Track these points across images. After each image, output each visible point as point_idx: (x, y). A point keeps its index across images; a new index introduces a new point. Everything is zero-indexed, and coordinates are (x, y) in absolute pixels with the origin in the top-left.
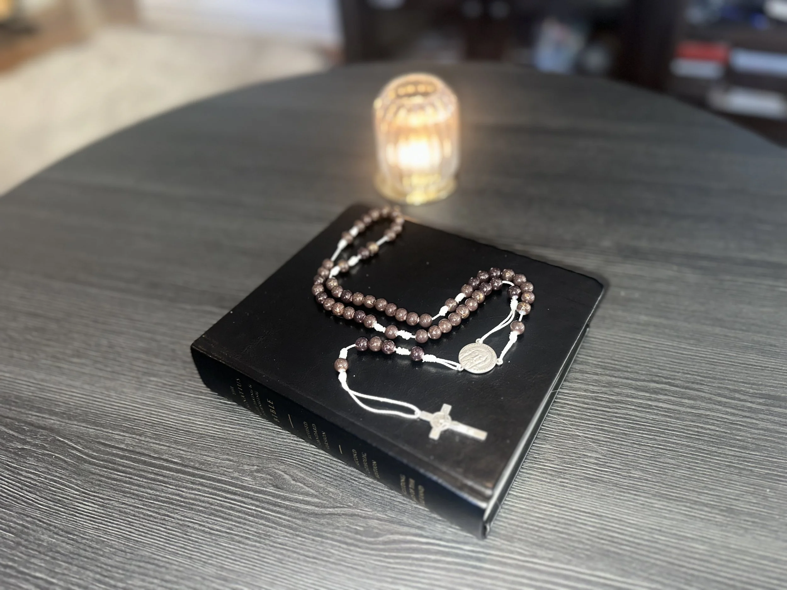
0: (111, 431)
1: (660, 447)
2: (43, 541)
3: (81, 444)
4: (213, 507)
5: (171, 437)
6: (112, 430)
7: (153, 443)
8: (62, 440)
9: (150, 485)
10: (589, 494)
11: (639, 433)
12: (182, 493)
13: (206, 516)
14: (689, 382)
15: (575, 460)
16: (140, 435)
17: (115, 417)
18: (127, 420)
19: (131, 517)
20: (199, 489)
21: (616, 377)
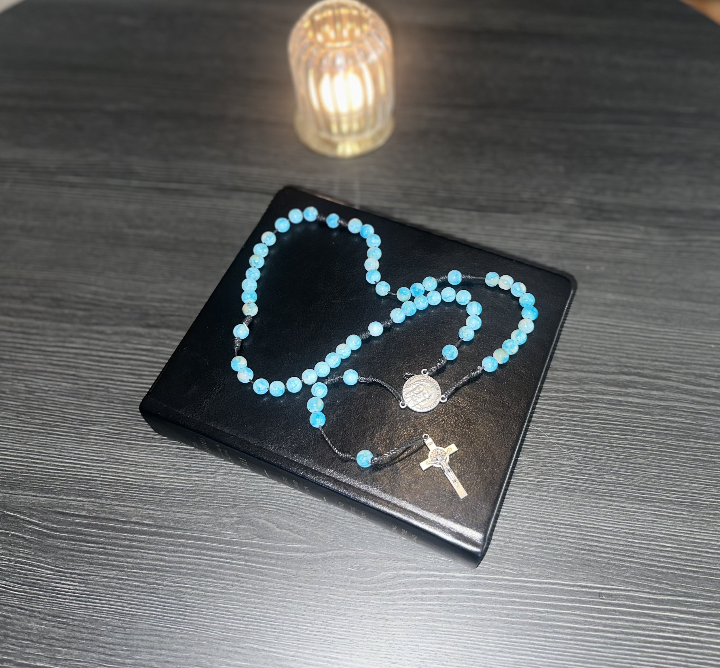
0: (65, 497)
1: (631, 446)
2: (31, 629)
3: (37, 517)
4: (201, 568)
5: (135, 496)
6: (67, 496)
7: (117, 505)
8: (13, 514)
9: (128, 553)
10: (568, 505)
11: (611, 434)
12: (164, 557)
13: (197, 579)
14: (657, 370)
15: (552, 470)
16: (99, 498)
17: (64, 480)
18: (80, 482)
19: (118, 590)
20: (181, 551)
21: (585, 372)
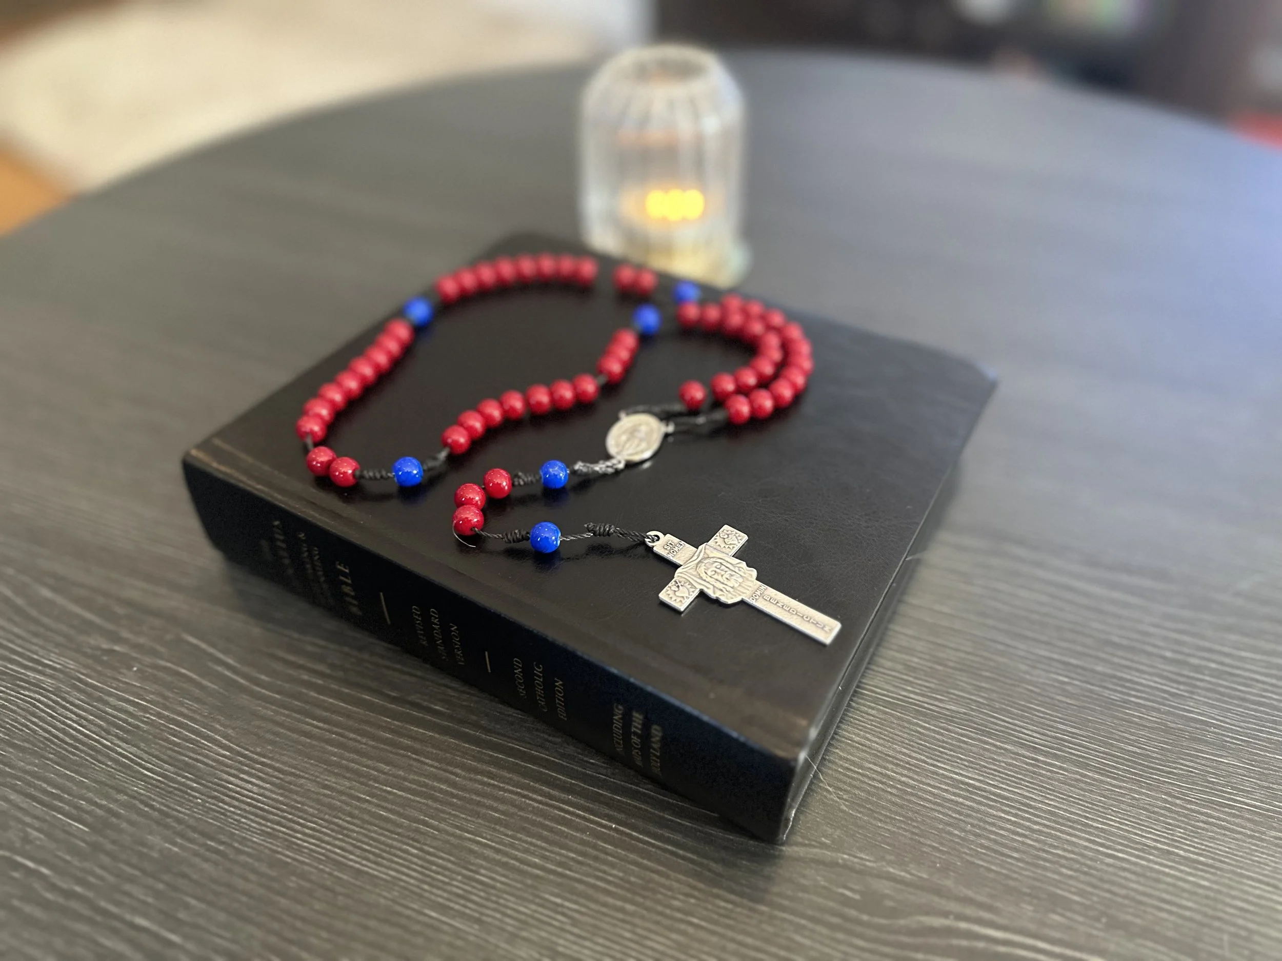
2: (150, 848)
9: (384, 755)
12: (453, 777)
13: (510, 833)
